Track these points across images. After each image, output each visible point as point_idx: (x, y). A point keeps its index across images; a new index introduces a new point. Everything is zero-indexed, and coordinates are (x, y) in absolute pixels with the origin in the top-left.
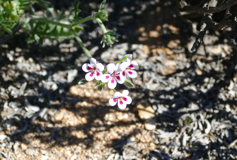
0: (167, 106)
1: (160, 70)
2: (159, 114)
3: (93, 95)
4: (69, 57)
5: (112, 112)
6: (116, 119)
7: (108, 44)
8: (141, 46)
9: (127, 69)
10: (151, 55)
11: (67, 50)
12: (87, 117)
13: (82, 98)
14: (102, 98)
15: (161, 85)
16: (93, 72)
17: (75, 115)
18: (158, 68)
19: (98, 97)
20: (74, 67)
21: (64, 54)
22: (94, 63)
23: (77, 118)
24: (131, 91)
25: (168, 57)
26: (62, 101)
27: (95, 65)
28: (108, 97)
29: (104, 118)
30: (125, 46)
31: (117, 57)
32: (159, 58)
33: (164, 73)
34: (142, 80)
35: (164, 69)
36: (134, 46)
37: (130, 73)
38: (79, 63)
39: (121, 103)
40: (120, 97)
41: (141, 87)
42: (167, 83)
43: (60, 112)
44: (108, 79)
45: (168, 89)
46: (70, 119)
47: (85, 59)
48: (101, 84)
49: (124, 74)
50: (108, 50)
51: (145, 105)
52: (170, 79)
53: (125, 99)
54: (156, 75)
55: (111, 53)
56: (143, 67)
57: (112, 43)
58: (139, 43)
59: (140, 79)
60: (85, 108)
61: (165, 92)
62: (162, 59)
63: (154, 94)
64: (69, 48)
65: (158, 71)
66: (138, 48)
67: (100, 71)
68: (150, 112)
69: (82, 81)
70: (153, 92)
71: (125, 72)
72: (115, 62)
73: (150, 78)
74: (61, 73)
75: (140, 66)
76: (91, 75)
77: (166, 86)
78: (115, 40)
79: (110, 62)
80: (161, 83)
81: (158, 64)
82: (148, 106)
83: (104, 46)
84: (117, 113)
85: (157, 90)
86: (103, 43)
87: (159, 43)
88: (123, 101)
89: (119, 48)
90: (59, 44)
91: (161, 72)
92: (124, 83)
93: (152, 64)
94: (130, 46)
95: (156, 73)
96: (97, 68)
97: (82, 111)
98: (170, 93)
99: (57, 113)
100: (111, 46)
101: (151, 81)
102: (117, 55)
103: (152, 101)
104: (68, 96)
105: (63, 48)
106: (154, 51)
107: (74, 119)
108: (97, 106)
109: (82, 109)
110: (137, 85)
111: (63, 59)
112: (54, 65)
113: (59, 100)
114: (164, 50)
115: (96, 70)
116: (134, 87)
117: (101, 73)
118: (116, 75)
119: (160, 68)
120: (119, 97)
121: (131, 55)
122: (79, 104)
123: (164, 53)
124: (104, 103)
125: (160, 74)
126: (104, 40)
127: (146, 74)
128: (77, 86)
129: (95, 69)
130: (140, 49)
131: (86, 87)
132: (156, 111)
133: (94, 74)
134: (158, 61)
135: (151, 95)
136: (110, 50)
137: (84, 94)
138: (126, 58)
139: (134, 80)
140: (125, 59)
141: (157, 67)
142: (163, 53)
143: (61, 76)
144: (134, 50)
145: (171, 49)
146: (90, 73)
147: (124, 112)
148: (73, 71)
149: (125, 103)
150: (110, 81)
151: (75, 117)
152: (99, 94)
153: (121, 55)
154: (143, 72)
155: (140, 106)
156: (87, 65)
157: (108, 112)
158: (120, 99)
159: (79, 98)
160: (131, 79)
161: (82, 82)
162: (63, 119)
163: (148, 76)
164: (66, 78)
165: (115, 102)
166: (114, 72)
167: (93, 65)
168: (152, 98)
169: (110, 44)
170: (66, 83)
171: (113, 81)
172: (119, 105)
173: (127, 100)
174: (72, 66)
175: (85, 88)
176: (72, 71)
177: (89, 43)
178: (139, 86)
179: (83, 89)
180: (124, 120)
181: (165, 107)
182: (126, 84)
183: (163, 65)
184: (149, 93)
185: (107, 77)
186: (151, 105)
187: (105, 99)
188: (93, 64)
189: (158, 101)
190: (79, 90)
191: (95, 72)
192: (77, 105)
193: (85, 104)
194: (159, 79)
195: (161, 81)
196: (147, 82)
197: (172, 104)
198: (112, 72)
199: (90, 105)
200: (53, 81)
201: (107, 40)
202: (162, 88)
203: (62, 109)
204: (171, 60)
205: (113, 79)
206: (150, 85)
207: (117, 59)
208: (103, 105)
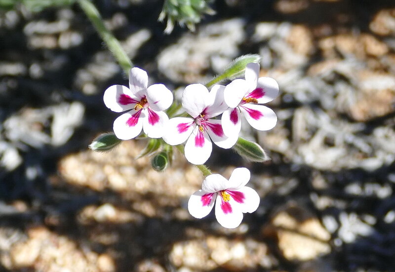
0: (371, 220)
1: (345, 103)
2: (344, 245)
3: (134, 184)
4: (57, 63)
5: (193, 238)
6: (206, 261)
7: (181, 23)
8: (284, 30)
9: (244, 101)
10: (316, 57)
11: (49, 43)
12: (114, 254)
13: (97, 193)
14: (163, 195)
15: (348, 154)
16: (137, 111)
17: (78, 247)
18: (341, 99)
19: (151, 190)
20: (72, 95)
21: (39, 55)
22: (142, 85)
23: (85, 257)
24: (257, 170)
25: (373, 63)
26: (36, 204)
27: (145, 90)
28: (182, 191)
29: (170, 259)
30: (234, 30)
31: (210, 63)
32: (344, 67)
33: (358, 114)
34: (290, 137)
35: (358, 102)
36: (264, 30)
37: (255, 114)
38: (88, 82)
39: (227, 208)
40: (223, 191)
41: (287, 159)
42: (370, 144)
43: (29, 238)
44: (185, 135)
45: (372, 164)
46: (59, 262)
47: (106, 70)
48: (160, 150)
49: (234, 117)
50: (181, 41)
51: (299, 216)
52: (380, 133)
53: (238, 197)
54: (332, 122)
55: (191, 52)
56: (293, 95)
57: (194, 18)
58: (278, 18)
59: (283, 132)
60: (109, 226)
61: (362, 176)
62: (354, 70)
63: (326, 181)
64: (57, 36)
65: (340, 108)
66: (275, 36)
67: (159, 110)
68: (315, 238)
69: (101, 141)
70: (324, 173)
71: (238, 112)
72: (207, 80)
73: (313, 131)
74: (32, 115)
75: (283, 93)
76: (133, 121)
77: (366, 156)
78: (205, 8)
79: (188, 79)
80: (350, 146)
81: (341, 87)
82: (309, 218)
83: (169, 29)
84: (212, 242)
85: (336, 169)
86: (166, 20)
87: (343, 18)
88: (232, 202)
89: (216, 36)
90: (23, 21)
91: (350, 111)
92: (235, 146)
93: (321, 84)
94: (249, 29)
95: (333, 114)
96: (152, 100)
97: (99, 234)
98: (380, 176)
99: (19, 241)
100: (192, 28)
101: (317, 141)
102: (209, 58)
103: (322, 203)
104: (56, 188)
105: (38, 35)
106: (327, 44)
107: (74, 262)
108: (147, 219)
109: (100, 228)
110: (272, 153)
111: (36, 70)
112: (10, 90)
113: (27, 199)
114: (358, 41)
115: (146, 106)
116: (266, 158)
117: (162, 115)
118: (210, 121)
119: (347, 98)
120: (219, 188)
121: (256, 59)
122: (90, 212)
123: (360, 49)
124: (169, 209)
125: (345, 116)
126: (169, 10)
127: (302, 119)
128: (83, 156)
129: (143, 101)
130: (284, 40)
131: (109, 160)
132: (334, 235)
133: (140, 119)
134: (340, 77)
135: (319, 183)
136: (186, 42)
137: (106, 181)
138: (241, 68)
139: (262, 138)
140: (239, 70)
141: (335, 96)
142: (354, 52)
143: (31, 125)
144: (265, 43)
145: (380, 38)
146: (128, 116)
147: (232, 237)
148: (69, 109)
149: (239, 210)
150: (192, 141)
151: (77, 256)
152: (153, 182)
153: (222, 56)
154: (293, 112)
155: (283, 220)
156: (119, 90)
157: (183, 239)
158: (222, 196)
159: (90, 193)
160: (255, 134)
161: (102, 144)
162: (38, 259)
163: (307, 123)
164: (47, 129)
165: (206, 207)
166: (204, 113)
167: (138, 89)
168: (320, 193)
169: (189, 22)
170: (48, 147)
171: (199, 141)
172: (220, 215)
173: (244, 200)
174: (67, 94)
175: (109, 164)
176: (65, 107)
177: (119, 20)
178: (281, 155)
179: (102, 165)
180: (234, 263)
181: (363, 221)
182: (241, 149)
183: (356, 88)
184: (313, 179)
185: (183, 128)
186: (320, 215)
187: (171, 197)
188: (137, 87)
189: (340, 204)
190: (89, 168)
191: (145, 112)
192: (82, 215)
193: (107, 212)
194: (344, 132)
195: (350, 139)
196: (306, 141)
197: (385, 213)
198: (197, 113)
199: (125, 217)
200: (7, 140)
201: (178, 8)
202: (353, 163)
203: (36, 228)
204: (381, 73)
205: (201, 133)
206: (314, 151)
207: (208, 72)
208: (166, 217)
